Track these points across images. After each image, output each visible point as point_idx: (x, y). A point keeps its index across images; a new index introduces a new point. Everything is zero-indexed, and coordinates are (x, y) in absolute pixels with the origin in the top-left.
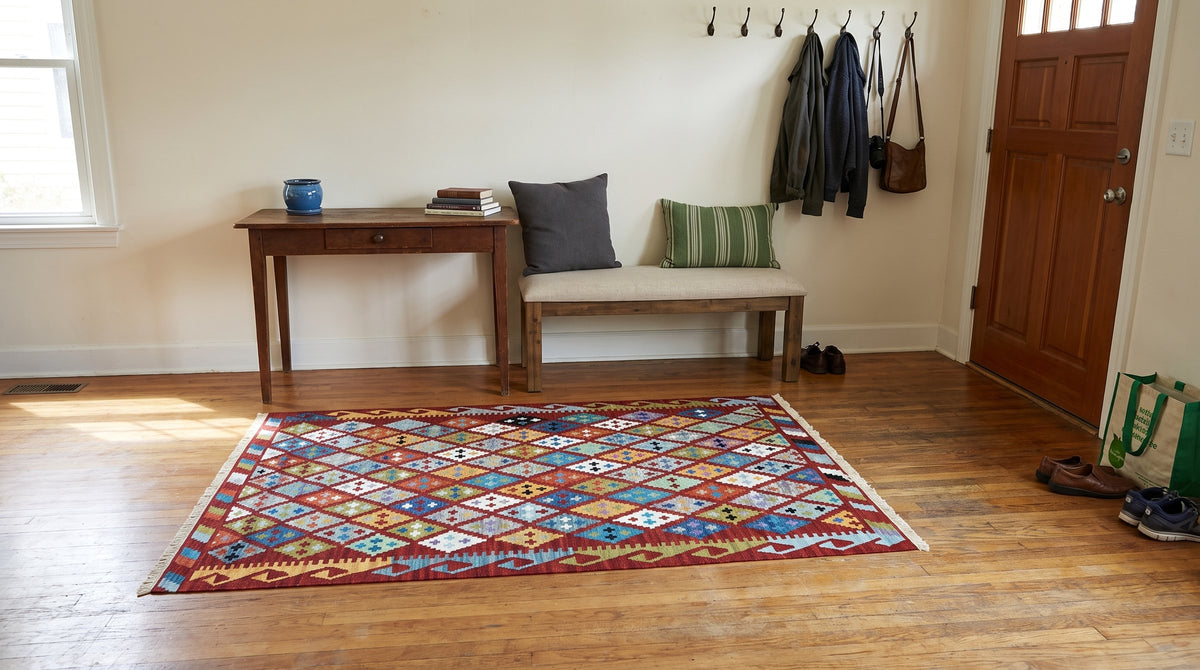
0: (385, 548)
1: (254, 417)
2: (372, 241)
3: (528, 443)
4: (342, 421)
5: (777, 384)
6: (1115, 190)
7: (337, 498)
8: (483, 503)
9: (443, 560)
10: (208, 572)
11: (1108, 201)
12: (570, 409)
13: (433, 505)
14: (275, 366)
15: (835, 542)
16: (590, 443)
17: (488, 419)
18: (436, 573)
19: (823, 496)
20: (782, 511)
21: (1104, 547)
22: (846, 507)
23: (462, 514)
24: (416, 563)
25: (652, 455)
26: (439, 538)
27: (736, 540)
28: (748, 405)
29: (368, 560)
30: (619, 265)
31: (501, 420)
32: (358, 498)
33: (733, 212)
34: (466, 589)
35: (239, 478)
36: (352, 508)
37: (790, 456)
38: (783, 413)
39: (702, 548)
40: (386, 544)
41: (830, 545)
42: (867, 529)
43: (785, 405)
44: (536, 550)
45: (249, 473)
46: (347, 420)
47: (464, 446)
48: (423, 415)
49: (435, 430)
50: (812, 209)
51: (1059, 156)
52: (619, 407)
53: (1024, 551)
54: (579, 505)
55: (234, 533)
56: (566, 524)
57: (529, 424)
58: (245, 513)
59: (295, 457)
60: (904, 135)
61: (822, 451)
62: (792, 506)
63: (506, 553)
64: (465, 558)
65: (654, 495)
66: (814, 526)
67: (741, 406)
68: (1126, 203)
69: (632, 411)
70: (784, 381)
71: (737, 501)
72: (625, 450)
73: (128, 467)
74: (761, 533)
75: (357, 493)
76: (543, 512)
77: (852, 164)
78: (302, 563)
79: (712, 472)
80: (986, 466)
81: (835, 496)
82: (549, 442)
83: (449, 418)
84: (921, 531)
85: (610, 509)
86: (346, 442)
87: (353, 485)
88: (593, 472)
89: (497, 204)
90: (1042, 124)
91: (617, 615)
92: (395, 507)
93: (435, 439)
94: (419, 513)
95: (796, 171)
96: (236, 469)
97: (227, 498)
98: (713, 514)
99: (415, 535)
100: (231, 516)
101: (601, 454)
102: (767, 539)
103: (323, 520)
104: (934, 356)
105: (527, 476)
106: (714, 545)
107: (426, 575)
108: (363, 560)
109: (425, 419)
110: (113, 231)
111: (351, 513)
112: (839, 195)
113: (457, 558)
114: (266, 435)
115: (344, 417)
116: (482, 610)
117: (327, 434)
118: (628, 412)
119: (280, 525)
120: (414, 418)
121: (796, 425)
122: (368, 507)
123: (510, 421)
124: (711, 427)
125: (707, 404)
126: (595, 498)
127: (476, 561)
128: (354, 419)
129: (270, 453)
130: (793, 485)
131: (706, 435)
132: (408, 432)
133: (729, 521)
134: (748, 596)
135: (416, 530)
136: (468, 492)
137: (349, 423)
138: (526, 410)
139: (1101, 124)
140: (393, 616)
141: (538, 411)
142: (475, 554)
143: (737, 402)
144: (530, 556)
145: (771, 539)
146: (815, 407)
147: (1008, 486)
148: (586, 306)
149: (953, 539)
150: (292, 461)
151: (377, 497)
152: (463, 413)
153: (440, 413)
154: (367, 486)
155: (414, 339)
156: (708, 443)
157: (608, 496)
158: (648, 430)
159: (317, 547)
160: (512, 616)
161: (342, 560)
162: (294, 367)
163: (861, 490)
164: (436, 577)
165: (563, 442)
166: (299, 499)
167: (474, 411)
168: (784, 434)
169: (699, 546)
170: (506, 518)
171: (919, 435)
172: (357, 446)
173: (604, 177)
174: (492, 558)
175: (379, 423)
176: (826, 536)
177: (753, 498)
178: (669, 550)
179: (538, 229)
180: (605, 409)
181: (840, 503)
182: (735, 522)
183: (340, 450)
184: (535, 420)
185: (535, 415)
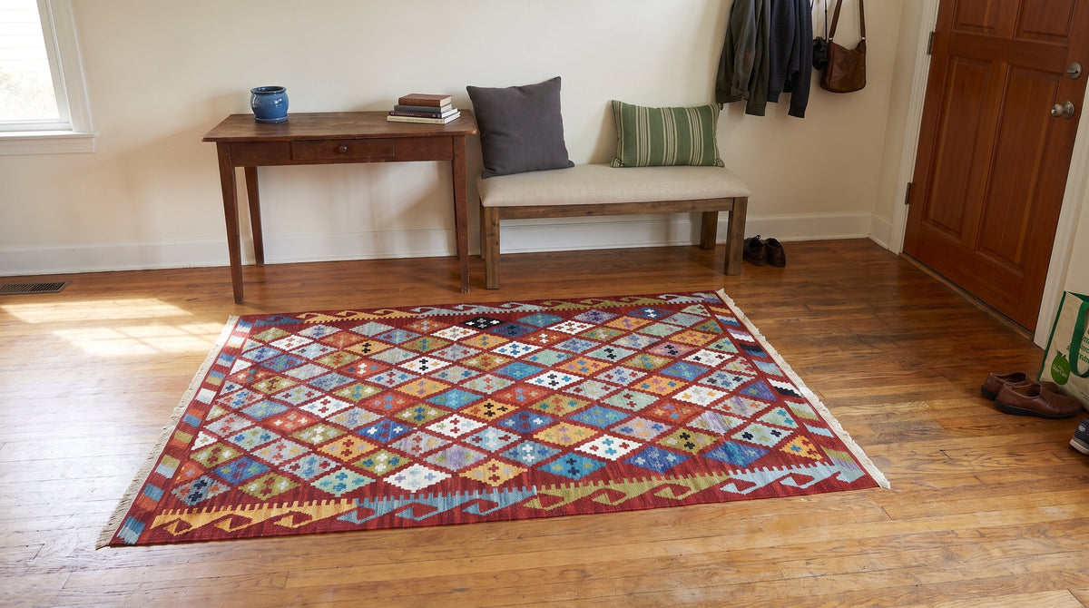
0: (351, 487)
1: (224, 321)
2: (336, 151)
3: (488, 350)
4: (308, 325)
5: (721, 277)
6: (1063, 105)
7: (304, 421)
8: (446, 427)
9: (409, 502)
10: (171, 518)
11: (1056, 116)
12: (528, 308)
13: (398, 430)
14: (246, 259)
15: (794, 476)
16: (547, 350)
17: (448, 321)
18: (401, 519)
19: (776, 416)
20: (738, 436)
21: (1060, 482)
22: (801, 431)
23: (427, 442)
24: (382, 507)
25: (607, 365)
26: (404, 473)
27: (697, 474)
28: (693, 303)
29: (332, 502)
30: (571, 165)
31: (462, 322)
32: (324, 422)
33: (680, 113)
34: (431, 540)
35: (207, 396)
36: (317, 435)
37: (738, 365)
38: (728, 312)
39: (665, 486)
40: (352, 481)
41: (790, 482)
42: (826, 460)
43: (730, 303)
44: (501, 488)
45: (219, 389)
46: (315, 324)
47: (426, 354)
48: (387, 316)
49: (399, 336)
50: (755, 109)
51: (1004, 65)
52: (573, 306)
53: (984, 486)
54: (542, 428)
55: (200, 465)
56: (528, 453)
57: (488, 329)
58: (212, 440)
59: (265, 369)
60: (845, 37)
61: (770, 360)
62: (748, 430)
63: (471, 494)
64: (430, 501)
65: (612, 416)
66: (774, 457)
67: (687, 304)
68: (1074, 117)
69: (585, 311)
70: (726, 274)
71: (694, 424)
72: (581, 358)
73: (102, 381)
74: (721, 467)
75: (323, 415)
76: (506, 438)
77: (796, 68)
78: (266, 505)
79: (665, 386)
80: (931, 377)
81: (788, 416)
82: (508, 349)
83: (412, 320)
84: (877, 459)
85: (572, 434)
86: (313, 351)
87: (319, 405)
88: (551, 387)
89: (456, 110)
90: (986, 30)
91: (584, 575)
92: (360, 432)
93: (400, 346)
94: (383, 441)
95: (742, 73)
96: (205, 385)
97: (195, 420)
98: (671, 441)
99: (380, 469)
100: (198, 444)
101: (560, 364)
102: (728, 474)
103: (290, 450)
104: (868, 244)
105: (490, 392)
106: (676, 482)
107: (390, 522)
108: (328, 503)
109: (389, 322)
110: (89, 138)
111: (317, 440)
112: (782, 96)
113: (422, 500)
114: (236, 342)
115: (311, 321)
116: (450, 570)
117: (296, 341)
118: (579, 312)
119: (247, 457)
120: (379, 321)
121: (742, 328)
122: (333, 433)
123: (471, 323)
124: (660, 329)
125: (657, 302)
126: (555, 421)
127: (441, 504)
128: (320, 323)
129: (240, 365)
130: (747, 402)
131: (656, 340)
132: (373, 338)
133: (687, 449)
134: (713, 548)
135: (381, 462)
136: (433, 413)
137: (316, 327)
138: (486, 309)
139: (1050, 36)
140: (358, 576)
141: (497, 311)
142: (440, 494)
143: (684, 299)
144: (495, 497)
145: (732, 475)
146: (760, 306)
147: (953, 403)
148: (541, 210)
149: (909, 471)
150: (260, 375)
151: (343, 420)
152: (426, 314)
153: (405, 315)
154: (334, 405)
155: (379, 233)
156: (658, 350)
157: (568, 419)
158: (602, 334)
159: (283, 485)
160: (477, 576)
161: (306, 503)
162: (266, 261)
163: (813, 408)
164: (401, 525)
165: (521, 349)
166: (265, 423)
167: (435, 311)
168: (732, 339)
169: (661, 482)
170: (469, 446)
171: (861, 340)
172: (324, 356)
173: (557, 80)
174: (457, 500)
175: (345, 325)
176: (786, 471)
177: (708, 420)
178: (633, 489)
179: (496, 133)
180: (560, 308)
181: (795, 425)
182: (694, 451)
183: (308, 361)
184: (495, 322)
185: (495, 316)
